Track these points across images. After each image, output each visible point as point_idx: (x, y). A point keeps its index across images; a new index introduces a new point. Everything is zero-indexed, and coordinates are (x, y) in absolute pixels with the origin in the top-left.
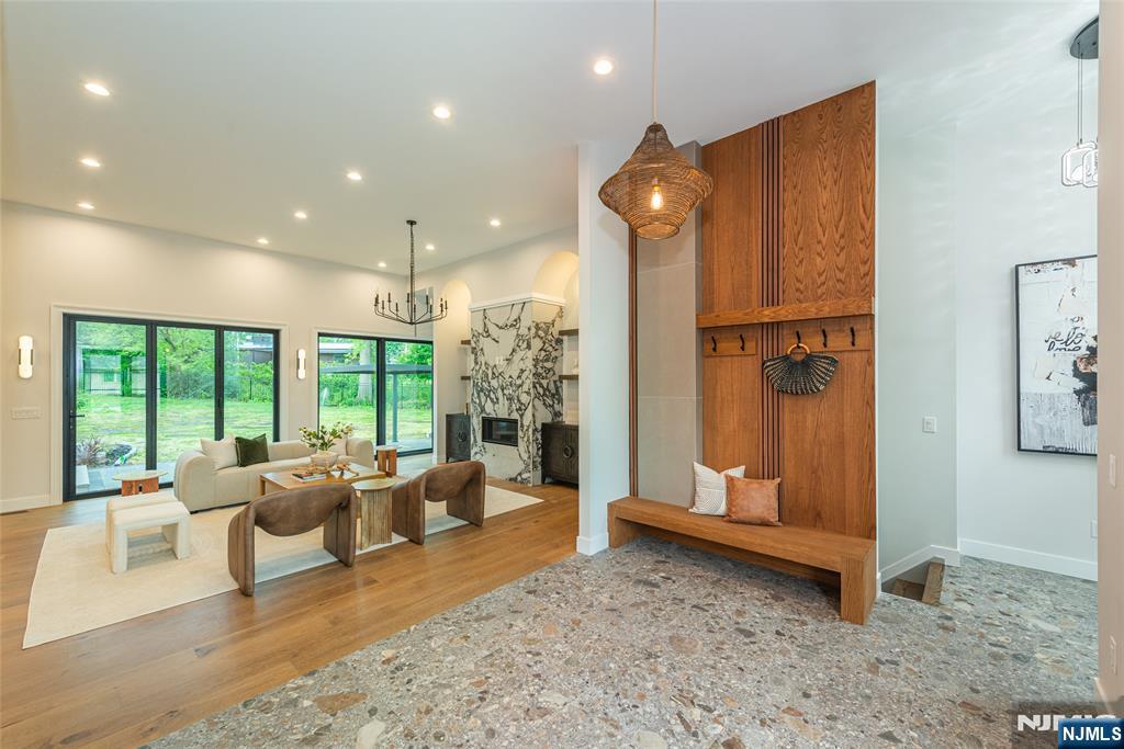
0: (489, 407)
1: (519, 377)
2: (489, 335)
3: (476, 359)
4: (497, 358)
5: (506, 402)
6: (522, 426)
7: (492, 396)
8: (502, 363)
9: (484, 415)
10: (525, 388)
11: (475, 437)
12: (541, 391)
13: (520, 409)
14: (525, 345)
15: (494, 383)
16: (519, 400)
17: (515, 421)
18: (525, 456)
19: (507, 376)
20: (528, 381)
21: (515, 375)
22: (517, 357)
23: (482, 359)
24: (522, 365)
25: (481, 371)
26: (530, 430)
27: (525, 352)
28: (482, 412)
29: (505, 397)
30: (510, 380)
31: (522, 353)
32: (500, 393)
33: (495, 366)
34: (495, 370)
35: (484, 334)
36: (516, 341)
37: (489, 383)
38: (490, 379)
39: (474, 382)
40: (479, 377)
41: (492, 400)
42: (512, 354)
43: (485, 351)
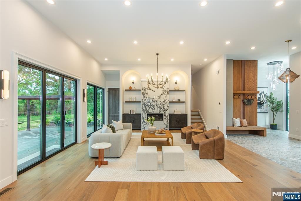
0: (150, 111)
1: (164, 102)
2: (150, 89)
3: (144, 96)
4: (154, 96)
5: (159, 109)
6: (165, 115)
7: (152, 107)
8: (156, 97)
9: (148, 113)
10: (166, 105)
11: (144, 120)
13: (164, 111)
14: (166, 93)
15: (153, 104)
16: (164, 108)
17: (162, 115)
18: (166, 123)
19: (159, 102)
20: (167, 103)
21: (162, 101)
22: (163, 96)
23: (147, 96)
24: (165, 99)
25: (146, 100)
26: (168, 116)
27: (166, 95)
28: (147, 112)
29: (158, 107)
30: (160, 103)
31: (165, 95)
32: (155, 106)
33: (153, 98)
34: (153, 100)
35: (148, 89)
36: (163, 92)
37: (151, 103)
38: (151, 102)
39: (143, 103)
40: (146, 102)
41: (152, 109)
42: (161, 95)
43: (148, 93)
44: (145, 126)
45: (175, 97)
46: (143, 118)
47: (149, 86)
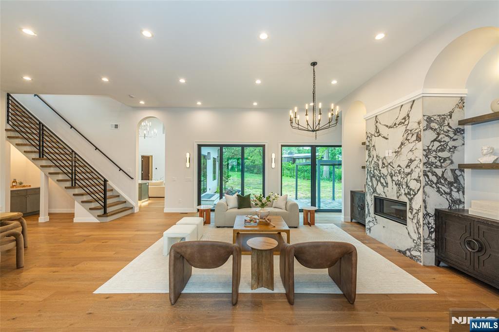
0: (380, 189)
1: (408, 166)
2: (380, 135)
3: (369, 153)
4: (387, 152)
5: (395, 187)
6: (411, 209)
7: (382, 180)
8: (391, 154)
9: (376, 195)
10: (415, 175)
11: (369, 210)
12: (434, 179)
13: (409, 194)
14: (414, 138)
16: (407, 186)
17: (404, 204)
18: (415, 236)
19: (395, 166)
20: (418, 170)
21: (404, 164)
22: (405, 150)
23: (374, 153)
24: (411, 156)
25: (373, 162)
27: (414, 144)
28: (374, 192)
29: (394, 182)
30: (399, 168)
31: (411, 146)
32: (389, 178)
33: (385, 158)
34: (385, 161)
35: (376, 135)
36: (405, 136)
37: (380, 171)
38: (380, 168)
39: (368, 170)
40: (371, 166)
41: (382, 184)
42: (401, 147)
43: (376, 147)
44: (371, 224)
46: (368, 204)
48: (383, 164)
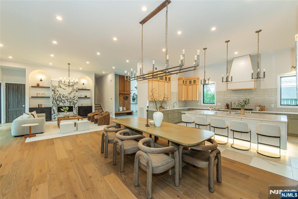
0: (61, 104)
1: (73, 97)
2: (61, 88)
3: (55, 93)
4: (65, 93)
5: (69, 103)
6: (75, 107)
7: (63, 101)
8: (67, 94)
10: (76, 99)
11: (54, 112)
13: (74, 104)
14: (76, 91)
15: (64, 99)
16: (73, 102)
17: (72, 107)
18: (76, 113)
19: (69, 97)
24: (74, 95)
25: (57, 96)
26: (77, 108)
28: (58, 105)
31: (75, 93)
32: (66, 101)
33: (64, 95)
34: (64, 96)
35: (59, 87)
36: (73, 90)
37: (61, 99)
38: (61, 97)
39: (53, 98)
40: (56, 97)
41: (63, 103)
42: (71, 92)
43: (59, 91)
44: (55, 117)
45: (83, 94)
46: (53, 110)
47: (59, 85)
48: (63, 96)
